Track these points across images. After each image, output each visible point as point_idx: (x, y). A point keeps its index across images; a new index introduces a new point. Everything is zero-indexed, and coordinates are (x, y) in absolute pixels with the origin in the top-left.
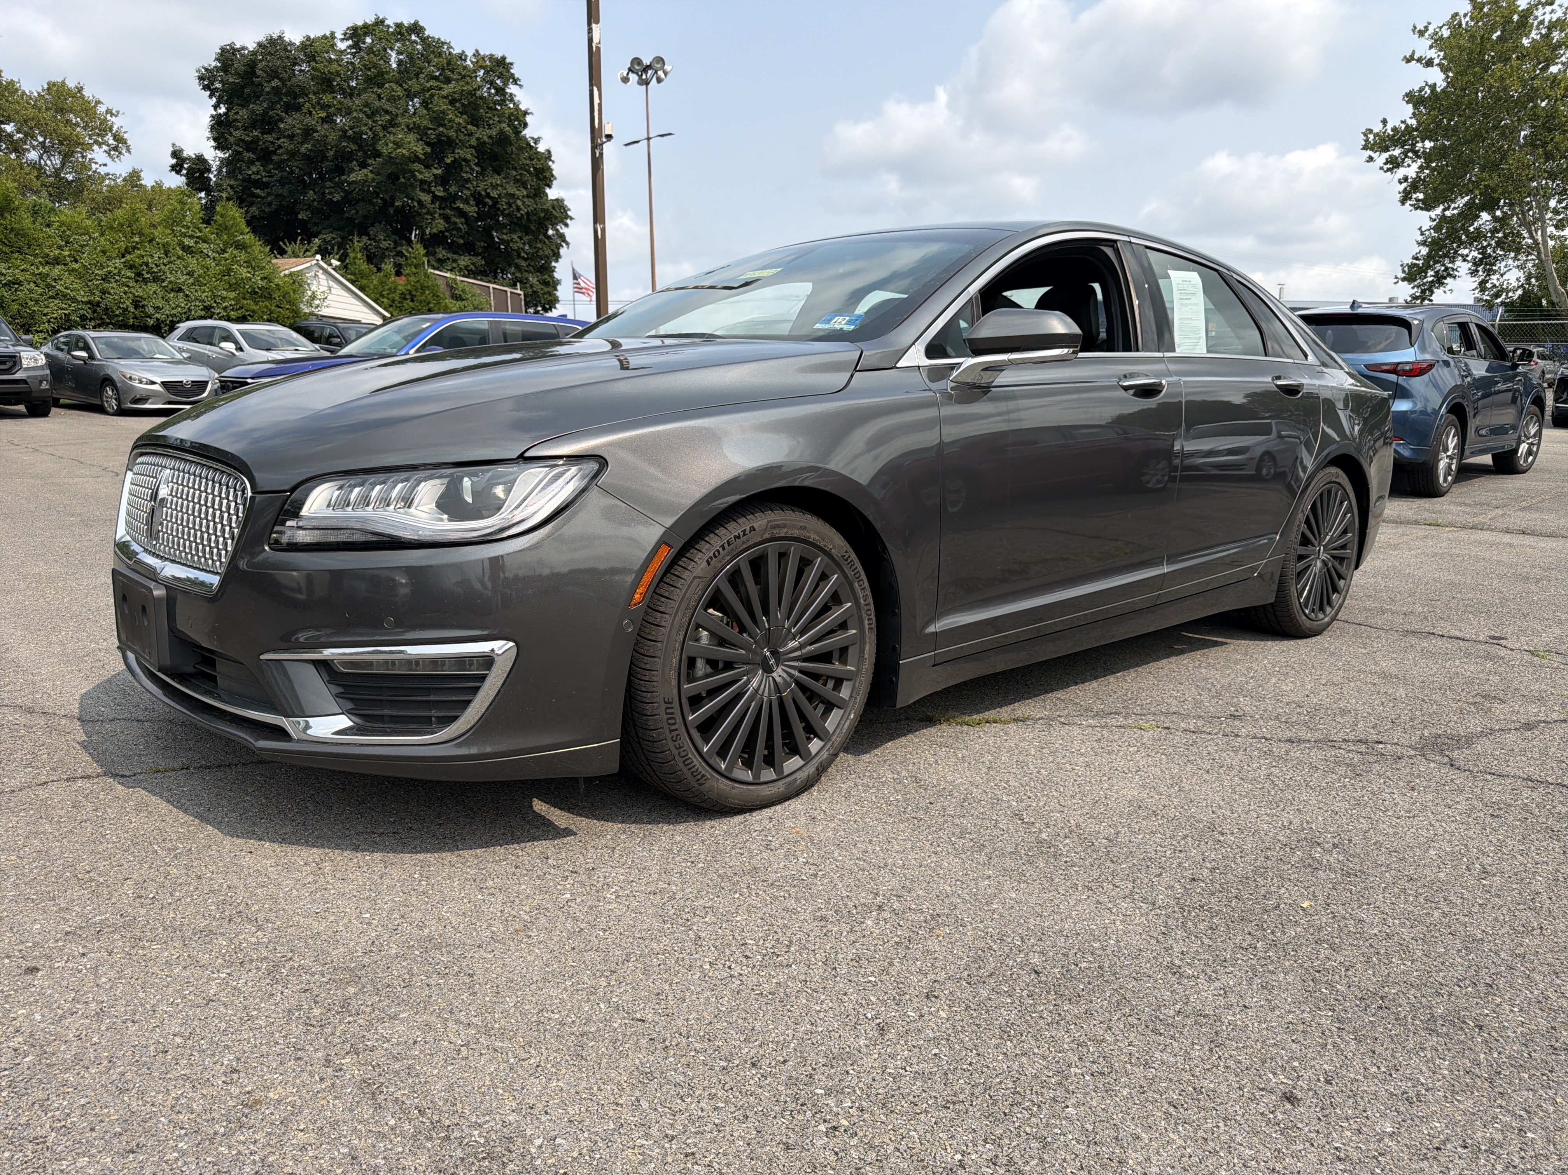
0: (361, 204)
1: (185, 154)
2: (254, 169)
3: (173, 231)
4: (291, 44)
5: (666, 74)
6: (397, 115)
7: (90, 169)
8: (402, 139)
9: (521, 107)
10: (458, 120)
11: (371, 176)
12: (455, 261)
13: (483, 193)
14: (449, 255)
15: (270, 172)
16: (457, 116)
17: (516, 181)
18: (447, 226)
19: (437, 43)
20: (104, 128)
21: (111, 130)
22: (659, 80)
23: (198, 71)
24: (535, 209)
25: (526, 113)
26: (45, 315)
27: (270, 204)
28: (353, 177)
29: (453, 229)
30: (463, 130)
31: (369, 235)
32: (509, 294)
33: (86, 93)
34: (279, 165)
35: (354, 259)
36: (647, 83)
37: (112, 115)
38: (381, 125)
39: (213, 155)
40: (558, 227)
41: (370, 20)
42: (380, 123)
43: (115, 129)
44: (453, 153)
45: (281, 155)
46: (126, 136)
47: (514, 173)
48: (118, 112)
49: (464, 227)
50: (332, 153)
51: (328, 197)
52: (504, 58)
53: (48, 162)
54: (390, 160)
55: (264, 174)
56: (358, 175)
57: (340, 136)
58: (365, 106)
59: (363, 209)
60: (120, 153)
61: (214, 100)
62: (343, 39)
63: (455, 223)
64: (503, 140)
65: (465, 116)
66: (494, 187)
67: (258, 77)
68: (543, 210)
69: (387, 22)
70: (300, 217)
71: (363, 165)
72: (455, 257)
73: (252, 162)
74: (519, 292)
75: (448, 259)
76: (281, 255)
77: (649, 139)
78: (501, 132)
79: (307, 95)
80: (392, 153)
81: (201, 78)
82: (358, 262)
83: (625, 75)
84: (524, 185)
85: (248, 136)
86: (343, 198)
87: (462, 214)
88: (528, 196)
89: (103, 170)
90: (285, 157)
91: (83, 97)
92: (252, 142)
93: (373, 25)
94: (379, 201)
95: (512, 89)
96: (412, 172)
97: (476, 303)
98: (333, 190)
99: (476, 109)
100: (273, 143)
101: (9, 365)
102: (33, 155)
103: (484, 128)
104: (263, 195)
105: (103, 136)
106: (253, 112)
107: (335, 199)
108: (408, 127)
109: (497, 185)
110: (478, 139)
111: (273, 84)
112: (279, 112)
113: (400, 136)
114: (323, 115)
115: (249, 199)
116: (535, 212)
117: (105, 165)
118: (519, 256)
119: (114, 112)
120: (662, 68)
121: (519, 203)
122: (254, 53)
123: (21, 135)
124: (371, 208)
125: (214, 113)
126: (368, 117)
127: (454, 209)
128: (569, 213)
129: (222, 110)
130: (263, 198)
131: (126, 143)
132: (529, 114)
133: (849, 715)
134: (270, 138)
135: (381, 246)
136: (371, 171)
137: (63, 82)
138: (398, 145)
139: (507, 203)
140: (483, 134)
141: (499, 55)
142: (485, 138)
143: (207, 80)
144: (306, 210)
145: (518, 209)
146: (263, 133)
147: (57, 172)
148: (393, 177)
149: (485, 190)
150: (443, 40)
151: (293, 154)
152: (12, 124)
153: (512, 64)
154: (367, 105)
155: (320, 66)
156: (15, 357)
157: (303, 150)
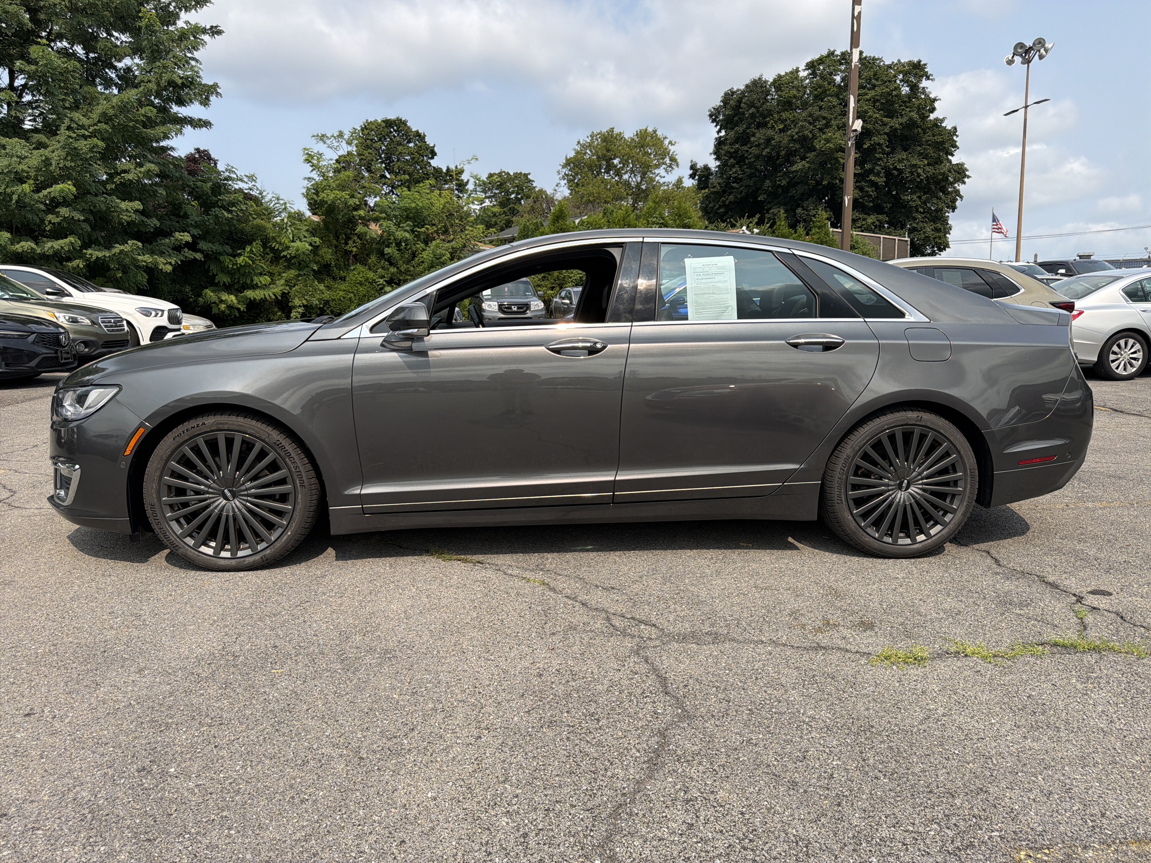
0: (800, 186)
1: (698, 167)
2: (734, 170)
3: (648, 221)
4: (766, 82)
5: (1046, 51)
6: (831, 119)
7: (655, 181)
8: (831, 136)
9: (930, 96)
10: (875, 115)
11: (807, 165)
12: (864, 220)
13: (891, 167)
14: (861, 216)
15: (743, 171)
16: (875, 113)
17: (920, 154)
18: (861, 194)
19: (873, 60)
20: (665, 153)
21: (669, 154)
22: (1041, 57)
23: (710, 111)
24: (934, 174)
25: (935, 100)
26: (570, 278)
27: (741, 192)
28: (794, 168)
29: (865, 196)
30: (879, 122)
31: (803, 207)
32: (897, 241)
33: (659, 133)
34: (751, 166)
35: (780, 225)
36: (1028, 62)
37: (672, 144)
38: (819, 129)
39: (713, 164)
40: (956, 185)
41: (825, 53)
42: (818, 127)
43: (671, 153)
44: (870, 140)
45: (750, 159)
46: (676, 157)
47: (919, 148)
48: (675, 142)
49: (873, 194)
50: (784, 152)
51: (778, 183)
52: (920, 62)
53: (634, 179)
54: (822, 153)
55: (740, 173)
56: (799, 166)
57: (789, 140)
58: (810, 117)
59: (800, 189)
60: (672, 168)
61: (718, 127)
62: (805, 70)
63: (868, 192)
64: (911, 124)
65: (881, 112)
66: (900, 161)
67: (742, 109)
68: (940, 174)
69: (836, 53)
70: (759, 199)
71: (803, 158)
72: (865, 216)
73: (733, 166)
74: (907, 239)
75: (860, 218)
76: (731, 227)
77: (1026, 107)
78: (911, 119)
79: (772, 115)
80: (822, 147)
81: (711, 116)
82: (781, 228)
83: (1010, 58)
84: (926, 157)
85: (732, 148)
86: (788, 183)
87: (873, 184)
88: (929, 164)
89: (662, 181)
90: (753, 160)
91: (657, 135)
92: (734, 152)
93: (826, 57)
94: (813, 182)
95: (924, 83)
96: (836, 159)
97: (865, 250)
98: (782, 178)
99: (893, 103)
100: (747, 151)
101: (525, 308)
102: (626, 177)
103: (898, 118)
104: (737, 187)
105: (663, 159)
106: (737, 132)
107: (782, 184)
108: (838, 126)
109: (903, 159)
110: (891, 127)
111: (751, 111)
112: (753, 130)
113: (829, 134)
114: (781, 127)
115: (729, 191)
116: (934, 176)
117: (664, 177)
118: (917, 211)
119: (673, 143)
120: (1043, 46)
121: (919, 171)
122: (743, 92)
123: (622, 165)
124: (806, 187)
125: (717, 136)
126: (810, 123)
127: (867, 181)
128: (967, 173)
129: (723, 133)
130: (737, 189)
131: (676, 161)
132: (937, 100)
133: (287, 532)
134: (745, 148)
135: (810, 213)
136: (807, 162)
137: (646, 129)
138: (828, 141)
139: (909, 172)
140: (895, 123)
141: (916, 60)
142: (897, 126)
143: (714, 116)
144: (764, 193)
145: (919, 175)
146: (741, 146)
147: (638, 185)
148: (823, 164)
149: (893, 164)
150: (877, 57)
151: (757, 157)
152: (617, 159)
153: (925, 65)
154: (811, 115)
155: (783, 94)
156: (528, 304)
157: (764, 153)
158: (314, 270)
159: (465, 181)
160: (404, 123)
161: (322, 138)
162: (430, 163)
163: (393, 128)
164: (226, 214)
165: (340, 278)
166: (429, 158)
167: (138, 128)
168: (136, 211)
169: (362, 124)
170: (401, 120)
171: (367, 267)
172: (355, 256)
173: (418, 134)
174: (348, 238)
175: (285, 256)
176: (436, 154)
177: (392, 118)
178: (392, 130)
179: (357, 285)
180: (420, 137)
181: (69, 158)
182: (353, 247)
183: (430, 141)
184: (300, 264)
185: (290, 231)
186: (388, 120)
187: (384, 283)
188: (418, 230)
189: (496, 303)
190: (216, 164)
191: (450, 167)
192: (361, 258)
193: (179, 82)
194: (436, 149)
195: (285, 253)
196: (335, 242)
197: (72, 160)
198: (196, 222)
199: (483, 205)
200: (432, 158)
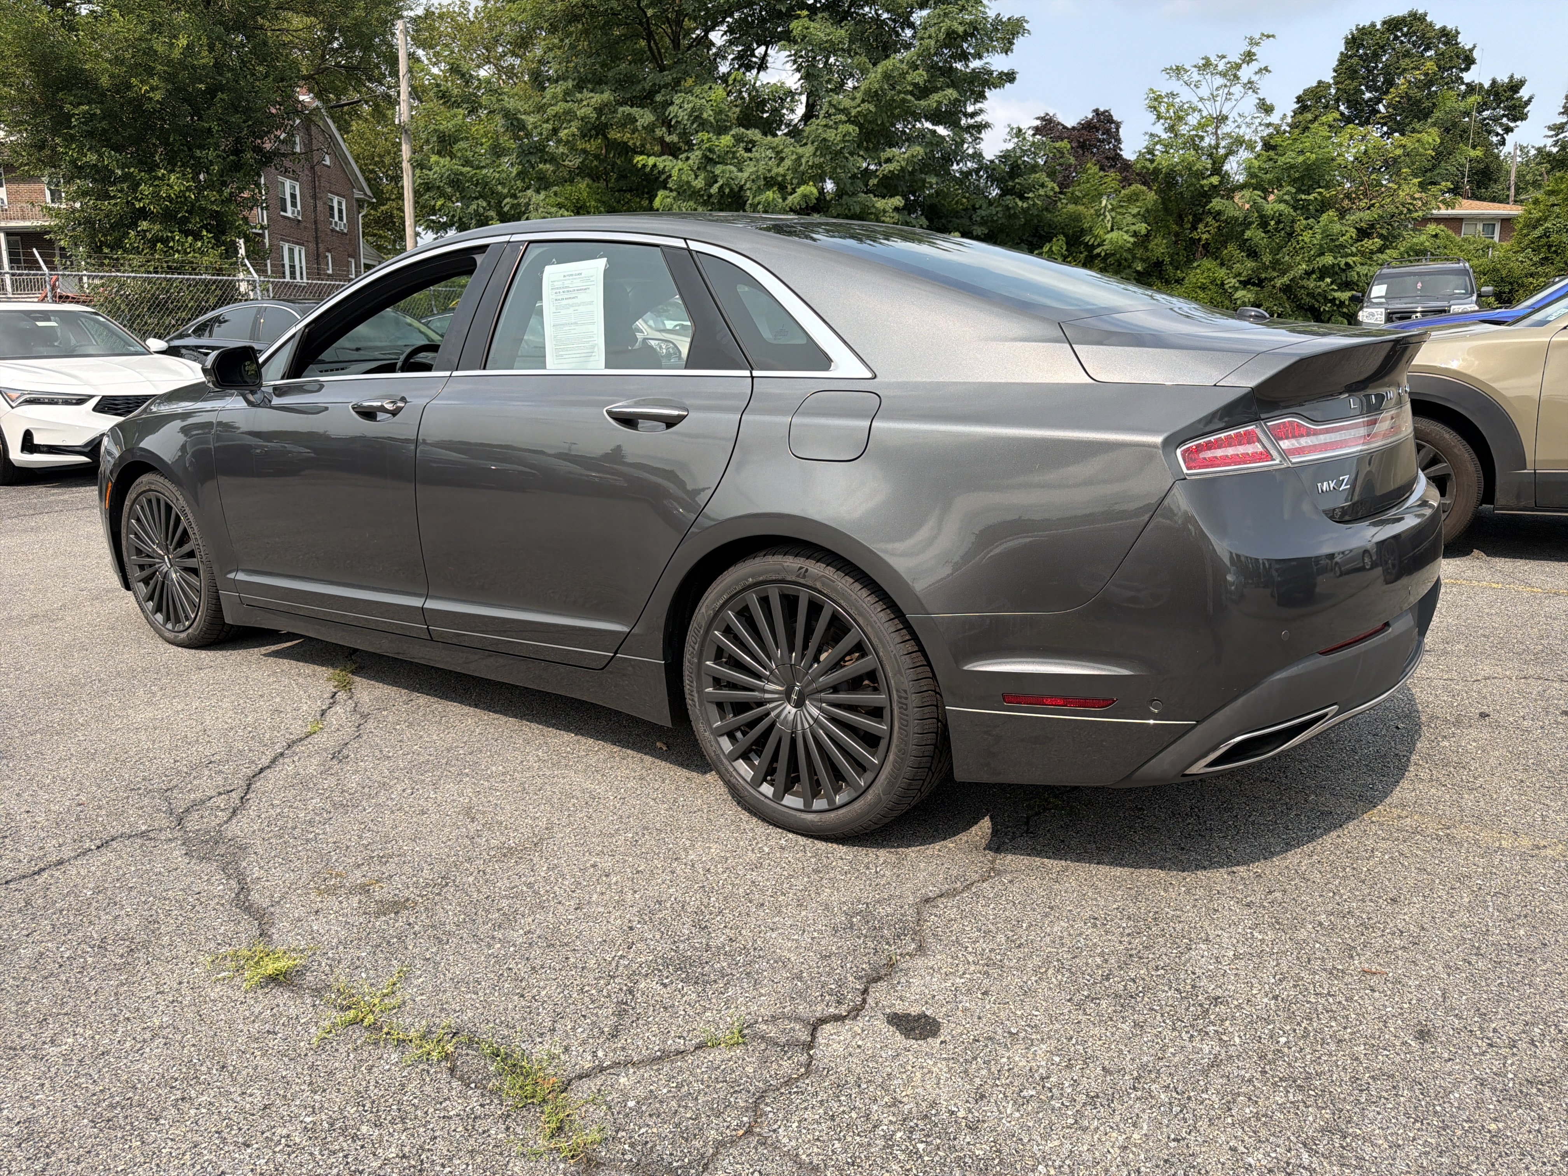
158: (1138, 272)
159: (1525, 99)
160: (1421, 18)
161: (1178, 71)
162: (1461, 78)
163: (1401, 30)
164: (1020, 203)
165: (1177, 281)
166: (1462, 70)
167: (909, 102)
168: (896, 209)
169: (1348, 32)
170: (1415, 14)
171: (1218, 261)
172: (1206, 246)
173: (1444, 32)
174: (1197, 219)
175: (1099, 255)
176: (1473, 62)
177: (1401, 14)
178: (1399, 34)
179: (1198, 290)
180: (1448, 36)
181: (818, 153)
182: (1204, 233)
183: (1465, 41)
184: (1120, 265)
185: (1109, 217)
186: (1393, 19)
187: (1237, 285)
188: (1303, 197)
189: (1383, 310)
190: (1117, 129)
191: (1499, 80)
192: (1211, 250)
193: (961, 29)
194: (1475, 54)
195: (1098, 250)
196: (1175, 228)
197: (821, 155)
198: (982, 218)
199: (1561, 136)
200: (1467, 69)
